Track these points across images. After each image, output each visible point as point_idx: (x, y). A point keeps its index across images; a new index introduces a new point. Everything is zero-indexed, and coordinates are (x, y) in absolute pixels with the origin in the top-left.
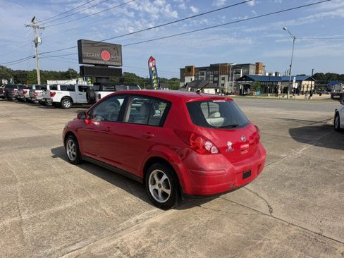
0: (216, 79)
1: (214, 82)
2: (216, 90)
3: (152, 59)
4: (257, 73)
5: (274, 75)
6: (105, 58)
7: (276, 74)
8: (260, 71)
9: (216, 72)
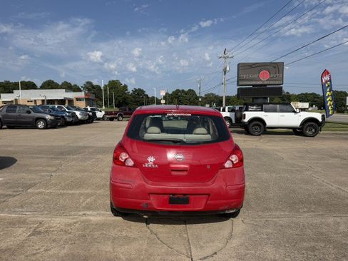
3: (326, 73)
6: (264, 78)
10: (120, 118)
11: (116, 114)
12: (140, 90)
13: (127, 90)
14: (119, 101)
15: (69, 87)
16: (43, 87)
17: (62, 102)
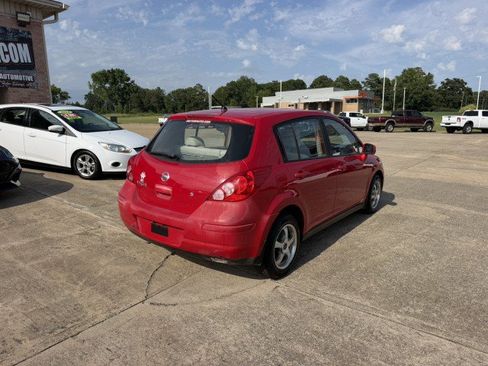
10: (390, 128)
11: (383, 121)
12: (457, 81)
13: (431, 82)
14: (416, 102)
15: (344, 84)
16: (313, 86)
17: (327, 105)
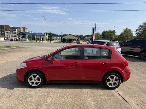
0: (3, 33)
1: (2, 34)
2: (5, 38)
4: (24, 31)
5: (30, 32)
7: (31, 32)
8: (25, 30)
9: (2, 29)
